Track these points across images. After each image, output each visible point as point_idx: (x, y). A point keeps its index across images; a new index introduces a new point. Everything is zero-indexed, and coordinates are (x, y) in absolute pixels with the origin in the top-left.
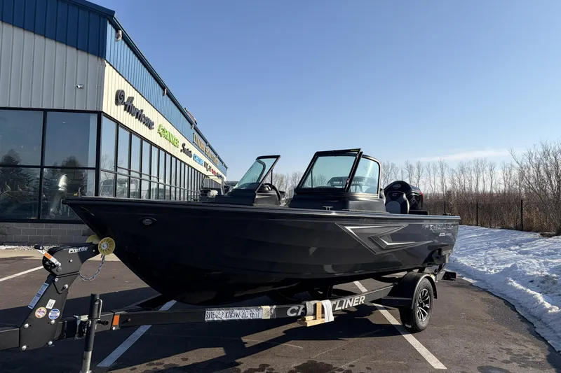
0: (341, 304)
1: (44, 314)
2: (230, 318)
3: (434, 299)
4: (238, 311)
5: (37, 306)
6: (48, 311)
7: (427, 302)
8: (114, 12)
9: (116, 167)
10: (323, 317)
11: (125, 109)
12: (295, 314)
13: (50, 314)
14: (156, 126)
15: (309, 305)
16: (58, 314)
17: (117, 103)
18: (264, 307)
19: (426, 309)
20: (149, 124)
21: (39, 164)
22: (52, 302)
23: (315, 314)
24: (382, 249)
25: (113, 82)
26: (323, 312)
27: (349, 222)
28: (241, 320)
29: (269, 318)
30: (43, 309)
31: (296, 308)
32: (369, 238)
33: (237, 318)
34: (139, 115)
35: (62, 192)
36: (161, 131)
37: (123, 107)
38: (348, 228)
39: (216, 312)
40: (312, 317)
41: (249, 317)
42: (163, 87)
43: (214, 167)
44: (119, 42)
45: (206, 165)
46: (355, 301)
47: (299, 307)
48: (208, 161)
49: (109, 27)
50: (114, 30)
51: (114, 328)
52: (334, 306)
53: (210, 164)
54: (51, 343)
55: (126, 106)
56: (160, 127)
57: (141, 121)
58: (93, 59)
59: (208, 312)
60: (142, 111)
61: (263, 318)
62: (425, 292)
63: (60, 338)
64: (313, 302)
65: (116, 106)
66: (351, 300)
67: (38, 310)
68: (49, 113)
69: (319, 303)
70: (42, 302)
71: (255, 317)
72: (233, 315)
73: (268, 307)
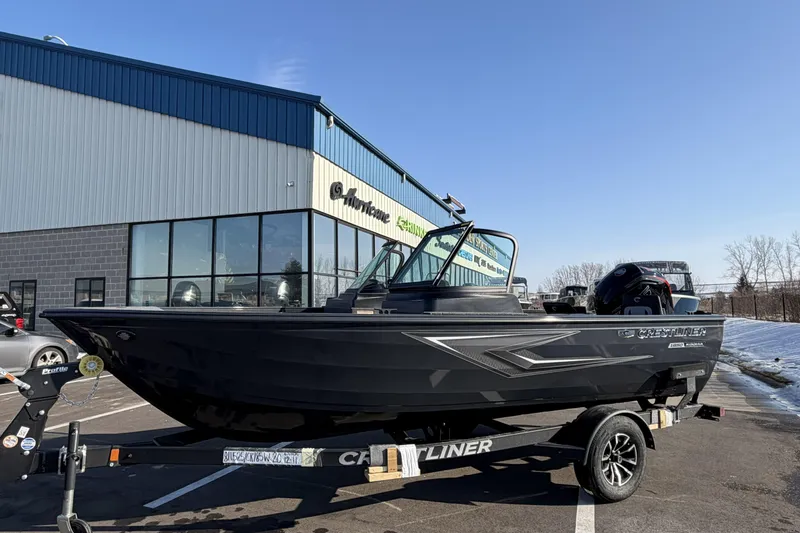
0: (437, 451)
1: (15, 444)
2: (256, 462)
3: (646, 450)
4: (267, 454)
5: (6, 434)
6: (20, 440)
7: (631, 455)
8: (319, 97)
9: (337, 269)
10: (400, 470)
11: (345, 203)
12: (352, 462)
13: (22, 444)
14: (393, 219)
15: (376, 451)
16: (34, 444)
17: (332, 196)
18: (304, 450)
19: (630, 467)
20: (383, 217)
21: (257, 272)
22: (24, 431)
23: (385, 464)
24: (524, 370)
25: (324, 173)
26: (400, 462)
27: (433, 331)
28: (271, 465)
29: (312, 465)
30: (12, 437)
31: (355, 454)
32: (486, 354)
33: (266, 463)
34: (367, 208)
35: (282, 301)
36: (401, 223)
37: (342, 201)
38: (435, 340)
39: (237, 453)
40: (381, 469)
41: (283, 463)
42: (401, 174)
43: (489, 261)
44: (333, 130)
45: (477, 259)
46: (468, 448)
47: (360, 454)
48: (479, 254)
49: (317, 114)
50: (324, 118)
51: (112, 465)
52: (423, 454)
53: (483, 257)
54: (25, 476)
55: (346, 199)
56: (399, 218)
57: (370, 214)
58: (302, 152)
59: (226, 453)
60: (370, 203)
61: (304, 465)
62: (622, 439)
63: (38, 471)
64: (382, 447)
65: (332, 201)
66: (458, 446)
67: (7, 438)
68: (264, 217)
69: (392, 449)
70: (12, 430)
71: (291, 463)
72: (260, 458)
73: (311, 450)
